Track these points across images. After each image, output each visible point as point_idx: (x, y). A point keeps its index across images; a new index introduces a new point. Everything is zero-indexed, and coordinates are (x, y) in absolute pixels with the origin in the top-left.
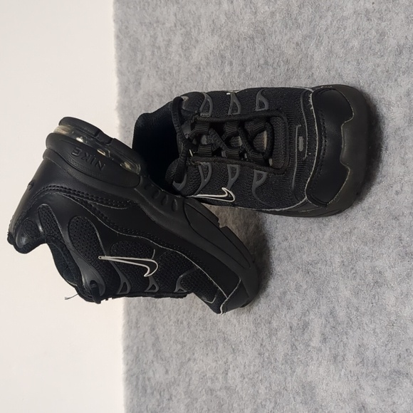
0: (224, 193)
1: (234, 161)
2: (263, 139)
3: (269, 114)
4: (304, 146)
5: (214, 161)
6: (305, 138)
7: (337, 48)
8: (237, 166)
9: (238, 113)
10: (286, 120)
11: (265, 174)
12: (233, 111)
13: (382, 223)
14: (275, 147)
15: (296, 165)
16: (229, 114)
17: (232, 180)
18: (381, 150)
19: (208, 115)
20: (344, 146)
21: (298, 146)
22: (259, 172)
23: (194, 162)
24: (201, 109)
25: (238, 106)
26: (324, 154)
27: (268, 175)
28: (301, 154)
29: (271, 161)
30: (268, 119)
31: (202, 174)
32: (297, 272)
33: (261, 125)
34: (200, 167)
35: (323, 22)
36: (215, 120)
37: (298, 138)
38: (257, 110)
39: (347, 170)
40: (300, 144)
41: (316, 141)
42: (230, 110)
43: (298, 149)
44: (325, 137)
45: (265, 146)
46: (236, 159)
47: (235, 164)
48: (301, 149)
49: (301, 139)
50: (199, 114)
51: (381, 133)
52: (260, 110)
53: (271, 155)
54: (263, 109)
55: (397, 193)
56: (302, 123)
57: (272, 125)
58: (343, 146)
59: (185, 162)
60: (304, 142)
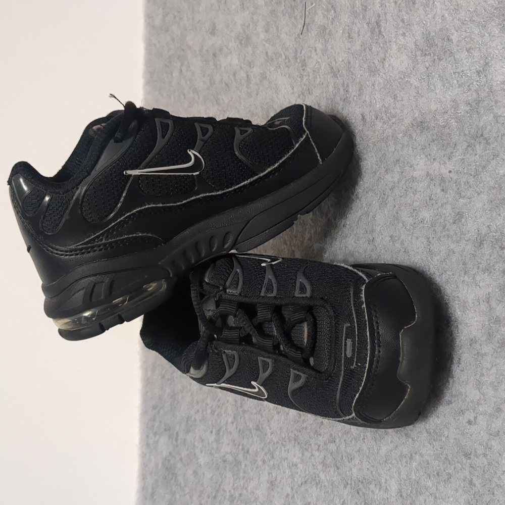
0: (255, 388)
1: (267, 355)
2: (304, 332)
3: (311, 303)
4: (353, 351)
5: (243, 350)
6: (353, 342)
7: (405, 215)
8: (269, 361)
9: (274, 295)
10: (332, 313)
11: (303, 377)
12: (268, 290)
13: (450, 456)
14: (317, 344)
15: (342, 372)
16: (262, 294)
17: (263, 376)
18: (452, 363)
19: (236, 292)
20: (403, 359)
21: (345, 350)
22: (296, 372)
23: (216, 349)
24: (228, 283)
25: (275, 285)
26: (377, 367)
27: (307, 378)
28: (349, 361)
29: (312, 360)
30: (310, 310)
31: (226, 364)
32: (345, 487)
33: (301, 315)
34: (224, 356)
35: (389, 177)
36: (244, 300)
37: (346, 340)
38: (297, 295)
39: (406, 388)
40: (348, 348)
41: (367, 349)
42: (263, 290)
43: (345, 354)
44: (379, 346)
45: (306, 340)
46: (269, 353)
47: (267, 357)
48: (349, 355)
49: (349, 342)
50: (225, 289)
51: (453, 341)
52: (301, 296)
53: (312, 353)
54: (304, 296)
55: (469, 422)
56: (352, 322)
57: (314, 317)
58: (401, 359)
59: (206, 348)
60: (354, 345)
